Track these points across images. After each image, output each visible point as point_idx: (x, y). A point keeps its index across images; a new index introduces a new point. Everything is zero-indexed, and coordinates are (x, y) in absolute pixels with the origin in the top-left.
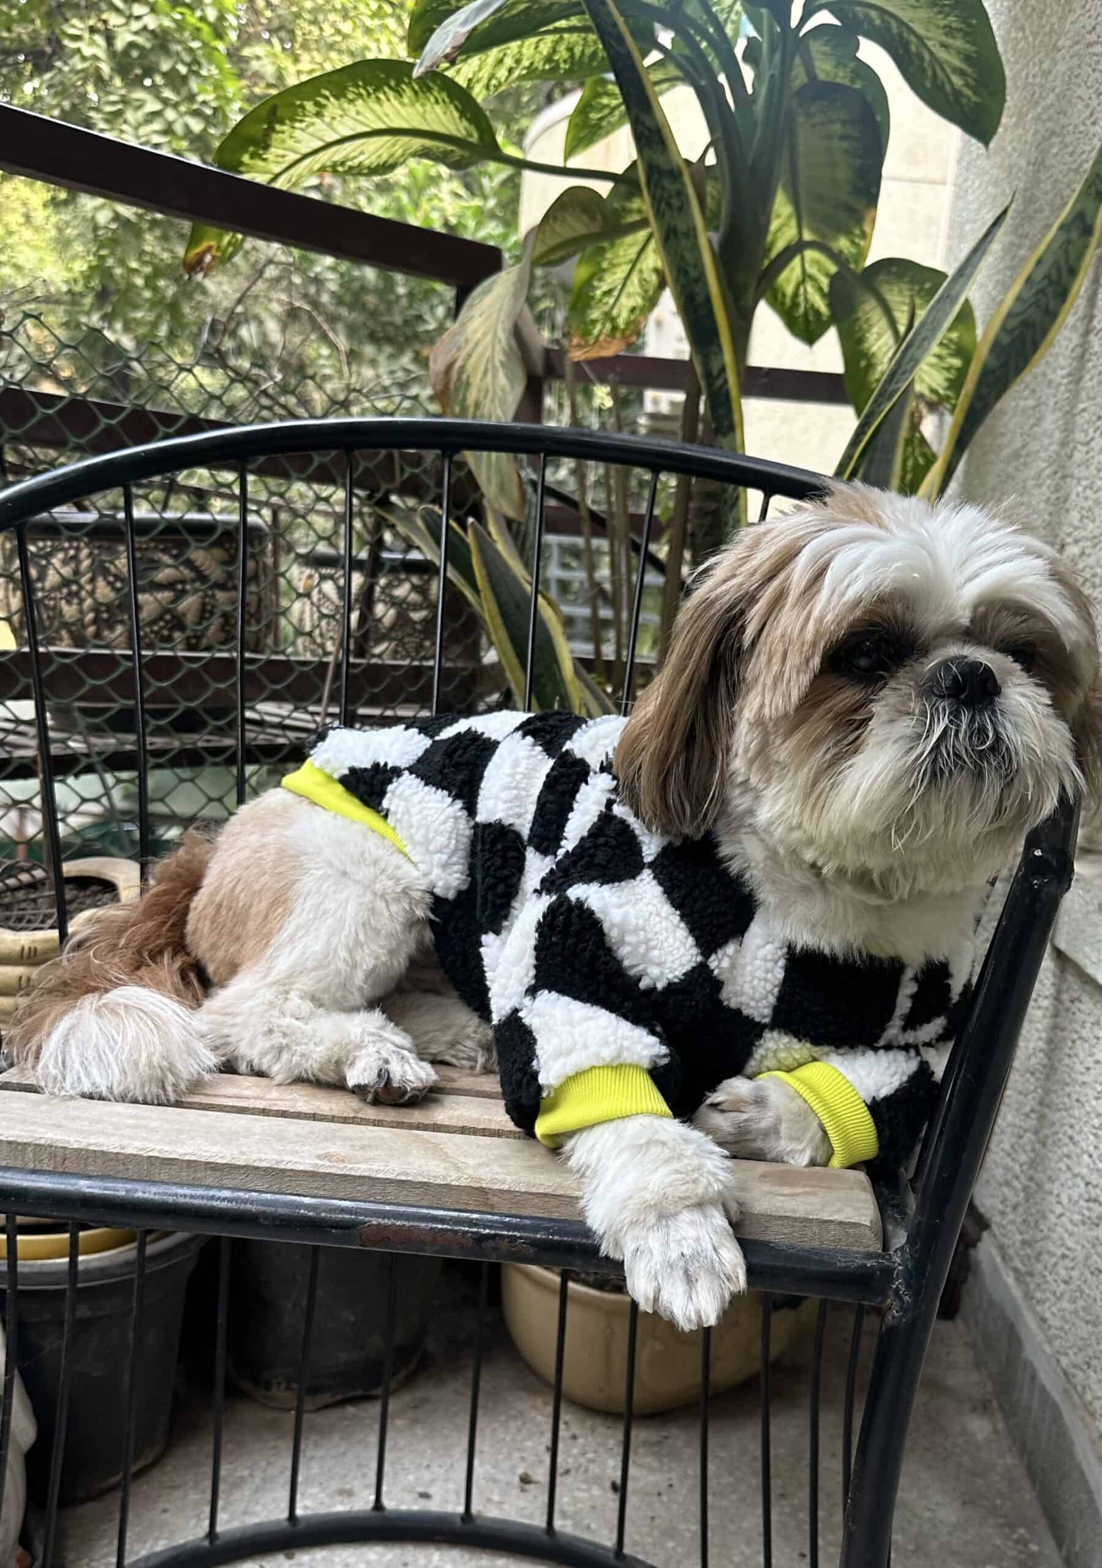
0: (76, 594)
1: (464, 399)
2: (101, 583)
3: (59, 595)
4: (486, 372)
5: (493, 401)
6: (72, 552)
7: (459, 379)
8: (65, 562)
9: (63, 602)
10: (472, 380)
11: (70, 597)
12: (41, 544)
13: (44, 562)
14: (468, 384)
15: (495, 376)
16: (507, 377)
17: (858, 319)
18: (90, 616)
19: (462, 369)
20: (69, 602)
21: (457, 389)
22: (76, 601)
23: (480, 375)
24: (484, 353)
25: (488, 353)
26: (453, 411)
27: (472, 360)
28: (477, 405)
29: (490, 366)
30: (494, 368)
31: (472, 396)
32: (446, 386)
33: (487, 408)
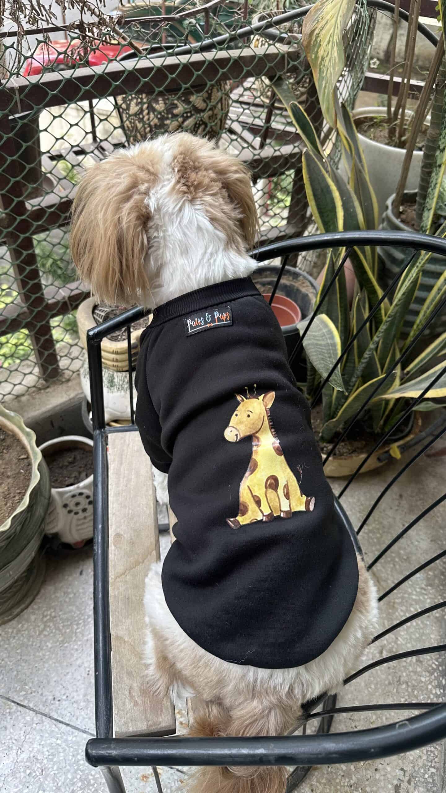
1: (317, 52)
2: (152, 115)
4: (329, 42)
5: (330, 61)
7: (316, 40)
10: (322, 43)
14: (320, 45)
15: (333, 48)
16: (338, 52)
19: (318, 35)
21: (314, 46)
23: (326, 43)
24: (329, 30)
25: (331, 31)
26: (311, 57)
27: (324, 31)
28: (323, 59)
29: (331, 39)
30: (333, 42)
31: (321, 53)
32: (309, 43)
33: (327, 63)
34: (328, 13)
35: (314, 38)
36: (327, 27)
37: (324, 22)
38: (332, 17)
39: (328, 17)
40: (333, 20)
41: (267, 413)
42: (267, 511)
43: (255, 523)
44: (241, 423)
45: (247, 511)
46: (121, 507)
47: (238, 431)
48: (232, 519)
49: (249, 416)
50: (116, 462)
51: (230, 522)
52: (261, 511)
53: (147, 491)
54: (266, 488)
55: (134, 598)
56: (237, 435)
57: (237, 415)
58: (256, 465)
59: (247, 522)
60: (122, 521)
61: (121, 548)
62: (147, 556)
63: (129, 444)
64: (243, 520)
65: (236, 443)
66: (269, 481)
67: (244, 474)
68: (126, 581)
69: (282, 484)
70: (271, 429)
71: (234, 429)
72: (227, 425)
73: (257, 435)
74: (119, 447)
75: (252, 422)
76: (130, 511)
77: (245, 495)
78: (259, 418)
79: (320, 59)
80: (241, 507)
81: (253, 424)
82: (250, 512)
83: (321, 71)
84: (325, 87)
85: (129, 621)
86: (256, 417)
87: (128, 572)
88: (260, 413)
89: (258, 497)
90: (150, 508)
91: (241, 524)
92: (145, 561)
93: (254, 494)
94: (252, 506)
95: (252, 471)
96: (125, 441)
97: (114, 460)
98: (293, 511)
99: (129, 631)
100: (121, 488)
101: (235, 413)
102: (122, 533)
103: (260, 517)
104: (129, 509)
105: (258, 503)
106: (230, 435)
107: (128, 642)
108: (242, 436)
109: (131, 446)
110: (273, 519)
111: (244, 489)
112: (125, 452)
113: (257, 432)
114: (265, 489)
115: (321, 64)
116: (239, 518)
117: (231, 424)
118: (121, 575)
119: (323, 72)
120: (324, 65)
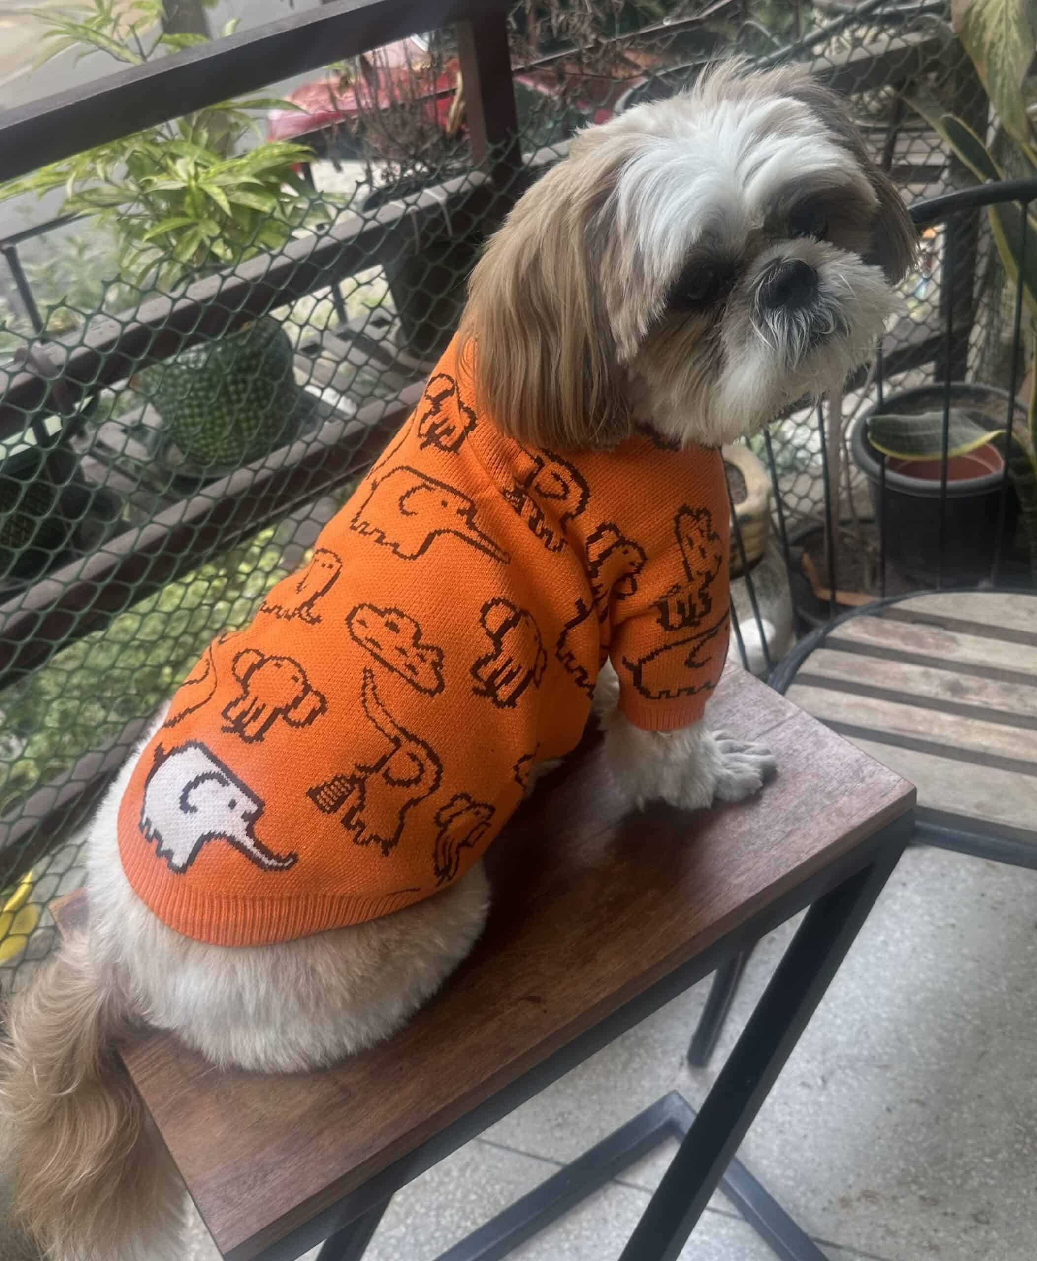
1: (981, 38)
4: (1000, 20)
5: (1006, 47)
7: (977, 20)
10: (988, 24)
14: (985, 26)
15: (1008, 28)
16: (1018, 33)
19: (980, 14)
21: (974, 29)
23: (994, 22)
24: (998, 4)
25: (1002, 6)
26: (970, 46)
27: (988, 8)
28: (992, 45)
29: (1004, 17)
30: (1008, 20)
31: (988, 36)
33: (1000, 50)
35: (973, 18)
79: (987, 47)
83: (991, 64)
84: (1002, 86)
115: (989, 53)
119: (995, 64)
120: (996, 55)
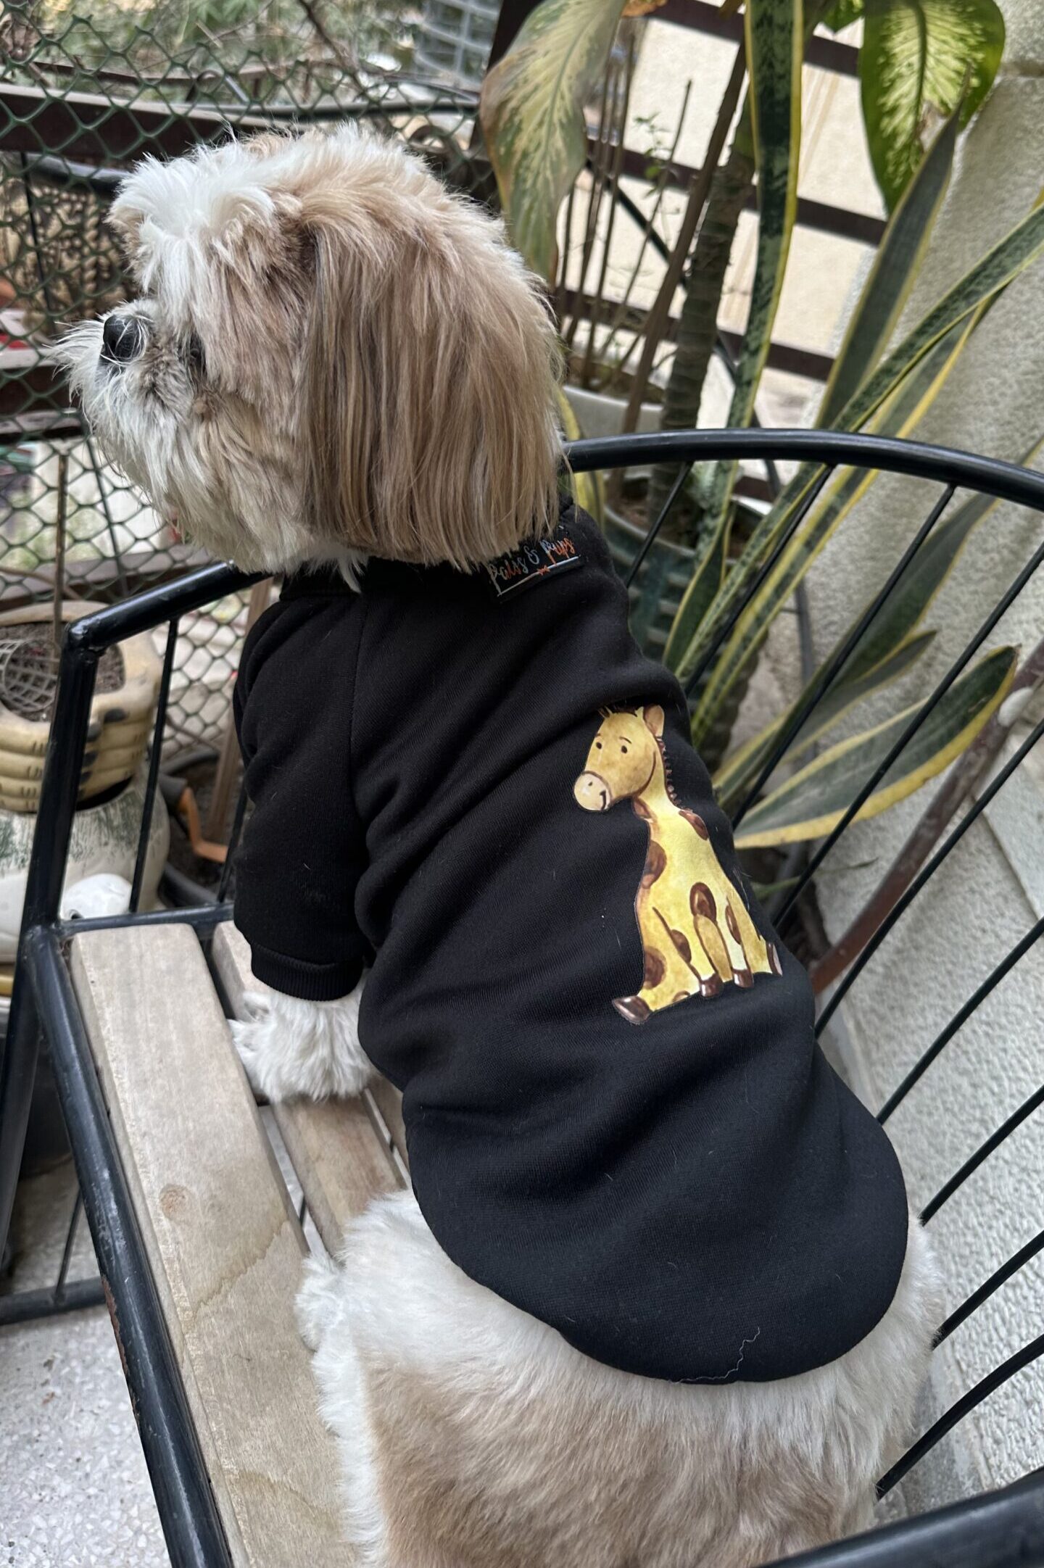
0: (79, 249)
1: (512, 143)
3: (60, 247)
4: (541, 124)
5: (544, 158)
6: (79, 207)
7: (511, 119)
8: (71, 214)
9: (64, 255)
10: (524, 126)
11: (72, 251)
12: (47, 190)
13: (48, 210)
14: (519, 129)
15: (550, 133)
16: (564, 140)
17: (889, 20)
18: (90, 274)
19: (515, 111)
20: (70, 256)
21: (506, 130)
22: (77, 256)
23: (534, 123)
24: (542, 102)
25: (548, 103)
26: (497, 151)
27: (529, 105)
28: (525, 155)
29: (547, 119)
30: (551, 124)
31: (521, 143)
32: (496, 123)
33: (535, 164)
34: (537, 73)
35: (506, 115)
36: (538, 96)
37: (529, 88)
38: (547, 80)
39: (539, 79)
40: (550, 87)
41: (661, 747)
42: (707, 973)
43: (684, 1001)
44: (610, 764)
45: (663, 972)
46: (162, 1116)
47: (607, 784)
48: (628, 1000)
49: (624, 750)
50: (117, 1002)
51: (624, 1007)
52: (693, 969)
53: (222, 1069)
54: (694, 912)
55: (265, 1357)
56: (603, 794)
57: (599, 746)
58: (662, 859)
59: (666, 1002)
60: (174, 1151)
61: (188, 1223)
62: (271, 1239)
63: (141, 957)
64: (655, 997)
65: (602, 813)
66: (697, 897)
67: (639, 879)
68: (228, 1312)
69: (721, 905)
70: (667, 784)
71: (595, 780)
72: (577, 768)
73: (642, 797)
74: (115, 963)
75: (632, 764)
76: (191, 1125)
77: (651, 929)
78: (646, 757)
79: (518, 156)
80: (649, 963)
81: (635, 769)
82: (669, 976)
83: (519, 180)
84: (531, 208)
85: (268, 1422)
86: (640, 753)
87: (226, 1286)
88: (646, 746)
89: (681, 934)
90: (244, 1113)
91: (653, 1008)
92: (269, 1252)
93: (672, 928)
94: (672, 958)
95: (657, 873)
96: (128, 947)
97: (110, 998)
98: (753, 971)
99: (278, 1452)
100: (147, 1068)
101: (596, 740)
102: (183, 1183)
103: (694, 988)
104: (185, 1119)
105: (684, 950)
106: (588, 794)
107: (282, 1483)
108: (614, 796)
109: (148, 957)
110: (721, 991)
111: (648, 918)
112: (137, 974)
113: (641, 790)
114: (691, 917)
115: (519, 165)
116: (646, 994)
117: (588, 768)
118: (210, 1297)
119: (525, 181)
120: (528, 168)
